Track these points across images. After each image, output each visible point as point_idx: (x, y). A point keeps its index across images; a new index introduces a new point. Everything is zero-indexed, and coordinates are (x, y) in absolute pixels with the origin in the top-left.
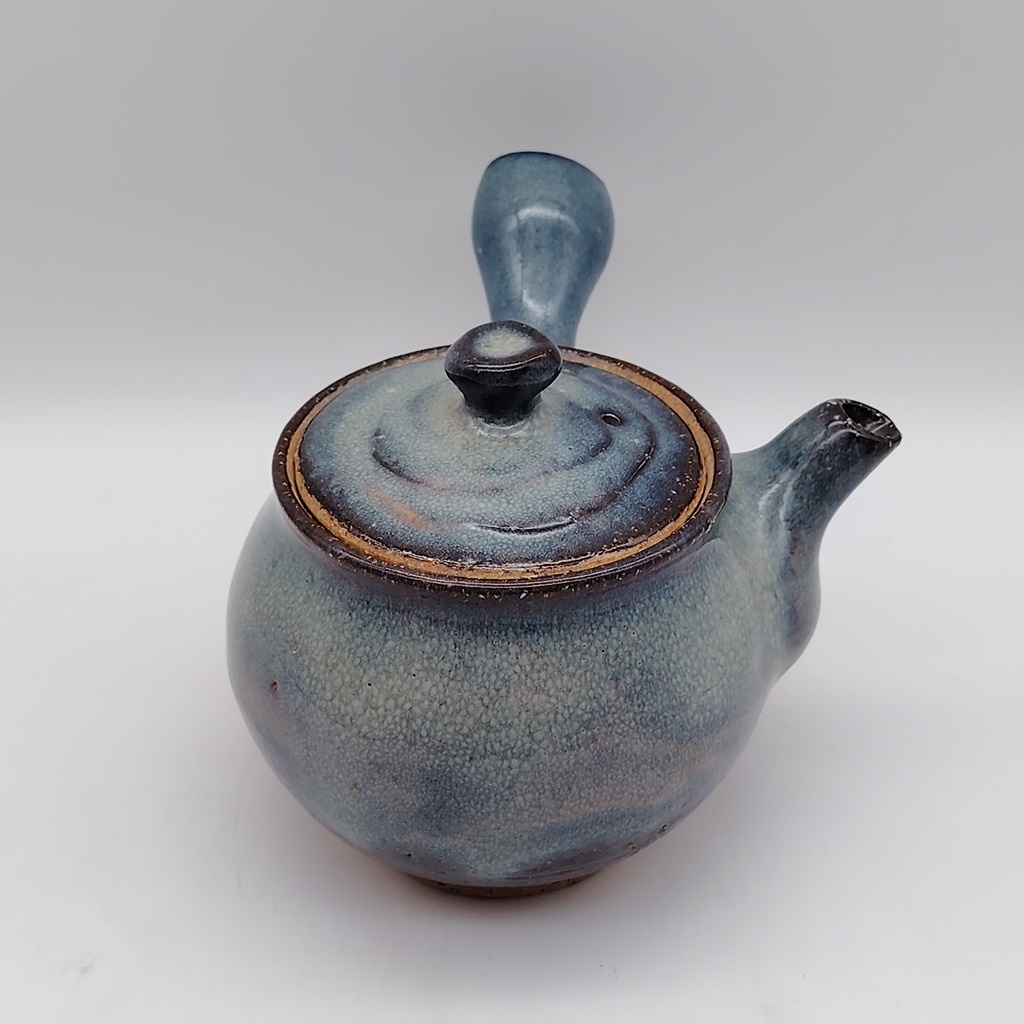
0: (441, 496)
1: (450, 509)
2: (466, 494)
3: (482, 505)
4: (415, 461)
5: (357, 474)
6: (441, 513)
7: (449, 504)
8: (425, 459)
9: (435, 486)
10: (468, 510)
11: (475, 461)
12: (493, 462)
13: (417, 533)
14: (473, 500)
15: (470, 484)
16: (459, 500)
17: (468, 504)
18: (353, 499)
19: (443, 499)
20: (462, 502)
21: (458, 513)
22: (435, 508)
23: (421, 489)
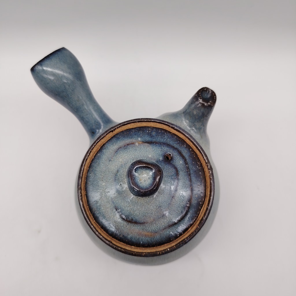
0: (153, 224)
1: (159, 227)
2: (159, 220)
3: (166, 220)
4: (137, 216)
5: (123, 227)
6: (157, 230)
7: (157, 225)
8: (139, 214)
9: (149, 222)
10: (163, 224)
11: (153, 207)
12: (158, 204)
13: (155, 239)
14: (162, 220)
15: (158, 216)
16: (159, 223)
17: (162, 222)
18: (129, 237)
19: (154, 225)
20: (160, 222)
21: (161, 227)
22: (154, 229)
23: (147, 225)
